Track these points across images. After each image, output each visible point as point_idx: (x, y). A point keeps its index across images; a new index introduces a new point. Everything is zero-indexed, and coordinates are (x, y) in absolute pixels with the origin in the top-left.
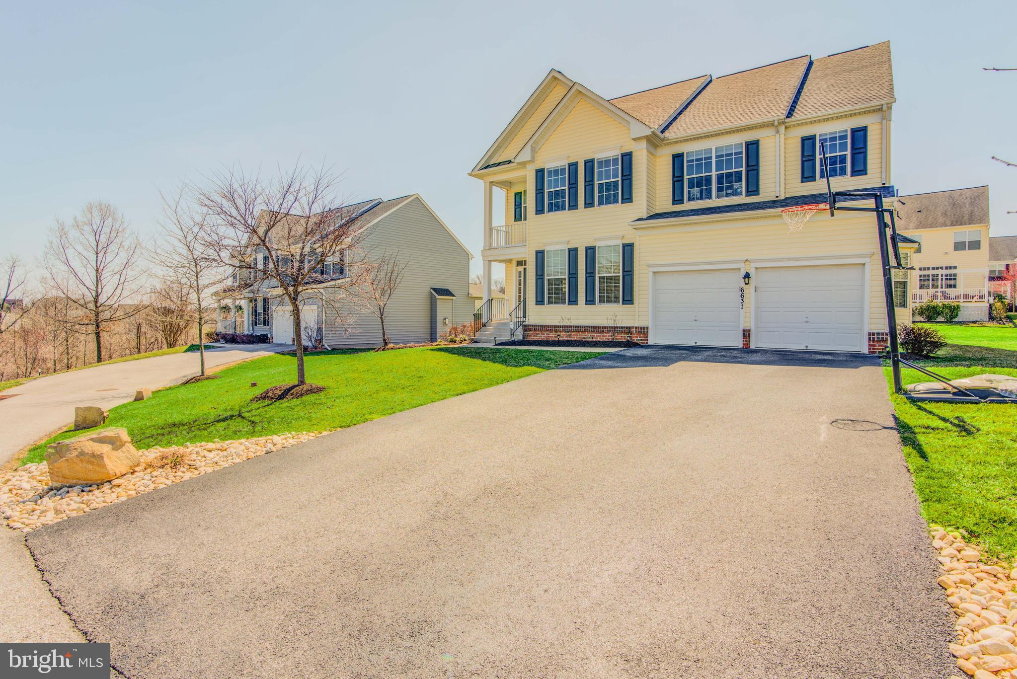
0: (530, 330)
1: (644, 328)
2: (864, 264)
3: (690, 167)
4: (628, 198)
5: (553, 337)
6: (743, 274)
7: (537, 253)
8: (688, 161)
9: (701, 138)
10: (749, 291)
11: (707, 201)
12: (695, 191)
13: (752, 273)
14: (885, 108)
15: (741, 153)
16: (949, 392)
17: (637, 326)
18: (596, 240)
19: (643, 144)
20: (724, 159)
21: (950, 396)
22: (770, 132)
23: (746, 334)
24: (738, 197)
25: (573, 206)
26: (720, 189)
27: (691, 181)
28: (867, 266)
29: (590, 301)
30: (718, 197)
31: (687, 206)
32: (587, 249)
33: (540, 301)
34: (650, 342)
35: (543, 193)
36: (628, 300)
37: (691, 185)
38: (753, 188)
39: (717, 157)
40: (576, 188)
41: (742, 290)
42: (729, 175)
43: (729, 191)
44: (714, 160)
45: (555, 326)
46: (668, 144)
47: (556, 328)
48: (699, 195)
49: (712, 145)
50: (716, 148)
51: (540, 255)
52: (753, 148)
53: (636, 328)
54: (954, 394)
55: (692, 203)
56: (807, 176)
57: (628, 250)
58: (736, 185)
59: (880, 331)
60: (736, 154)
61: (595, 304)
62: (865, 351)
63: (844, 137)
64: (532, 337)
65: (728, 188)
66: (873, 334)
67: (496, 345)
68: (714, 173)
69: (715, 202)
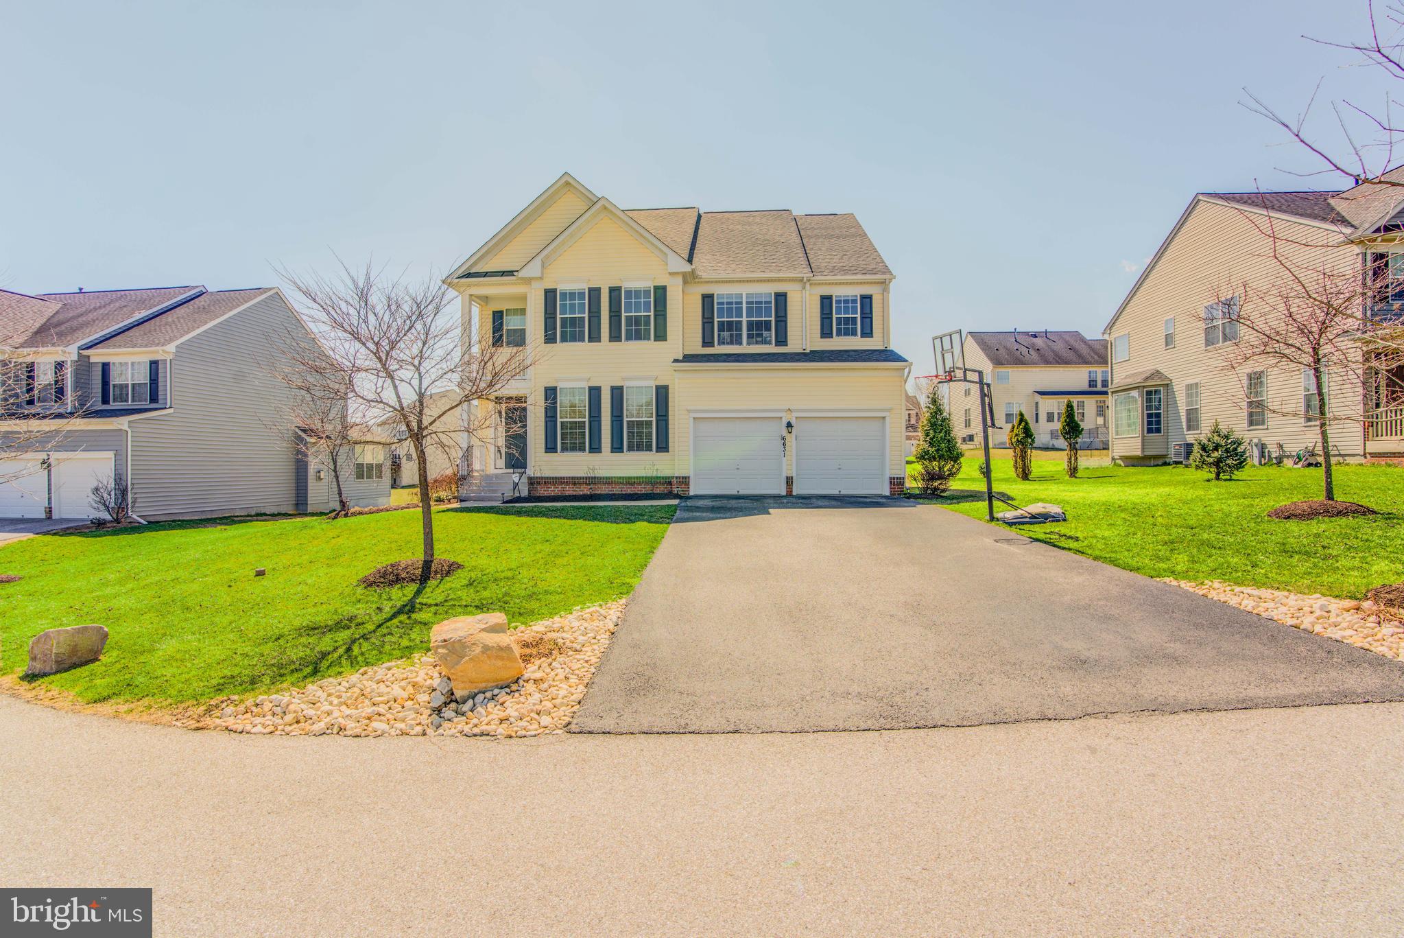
0: (539, 483)
1: (686, 478)
2: (884, 418)
3: (720, 310)
4: (661, 336)
5: (569, 490)
6: (785, 422)
7: (547, 390)
8: (718, 304)
9: (733, 281)
10: (791, 440)
11: (738, 346)
12: (726, 334)
13: (793, 422)
14: (887, 281)
15: (770, 303)
16: (1026, 517)
17: (676, 475)
18: (624, 379)
19: (680, 280)
20: (755, 306)
21: (1028, 520)
22: (797, 286)
23: (789, 481)
24: (767, 346)
25: (595, 337)
26: (750, 336)
27: (721, 324)
28: (887, 420)
29: (617, 448)
30: (748, 344)
31: (718, 349)
32: (613, 389)
33: (550, 448)
34: (692, 493)
35: (555, 318)
36: (663, 447)
37: (721, 329)
38: (782, 340)
39: (748, 303)
40: (599, 317)
41: (784, 438)
42: (759, 323)
43: (759, 339)
44: (744, 306)
45: (573, 478)
46: (698, 282)
47: (575, 481)
48: (729, 340)
49: (744, 291)
50: (747, 294)
51: (551, 393)
52: (781, 298)
53: (677, 478)
54: (1030, 518)
55: (723, 347)
56: (826, 333)
57: (662, 394)
58: (765, 333)
59: (899, 476)
60: (766, 302)
61: (623, 452)
62: (888, 494)
63: (854, 301)
64: (541, 491)
65: (758, 335)
66: (894, 478)
67: (504, 503)
68: (744, 319)
69: (745, 348)
